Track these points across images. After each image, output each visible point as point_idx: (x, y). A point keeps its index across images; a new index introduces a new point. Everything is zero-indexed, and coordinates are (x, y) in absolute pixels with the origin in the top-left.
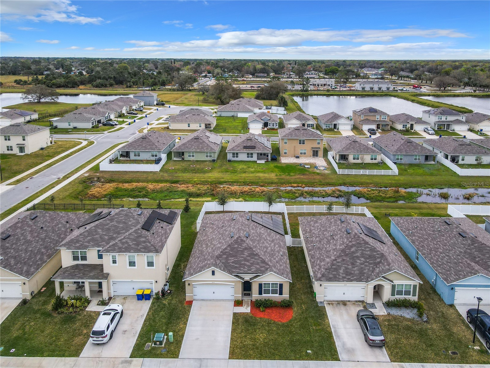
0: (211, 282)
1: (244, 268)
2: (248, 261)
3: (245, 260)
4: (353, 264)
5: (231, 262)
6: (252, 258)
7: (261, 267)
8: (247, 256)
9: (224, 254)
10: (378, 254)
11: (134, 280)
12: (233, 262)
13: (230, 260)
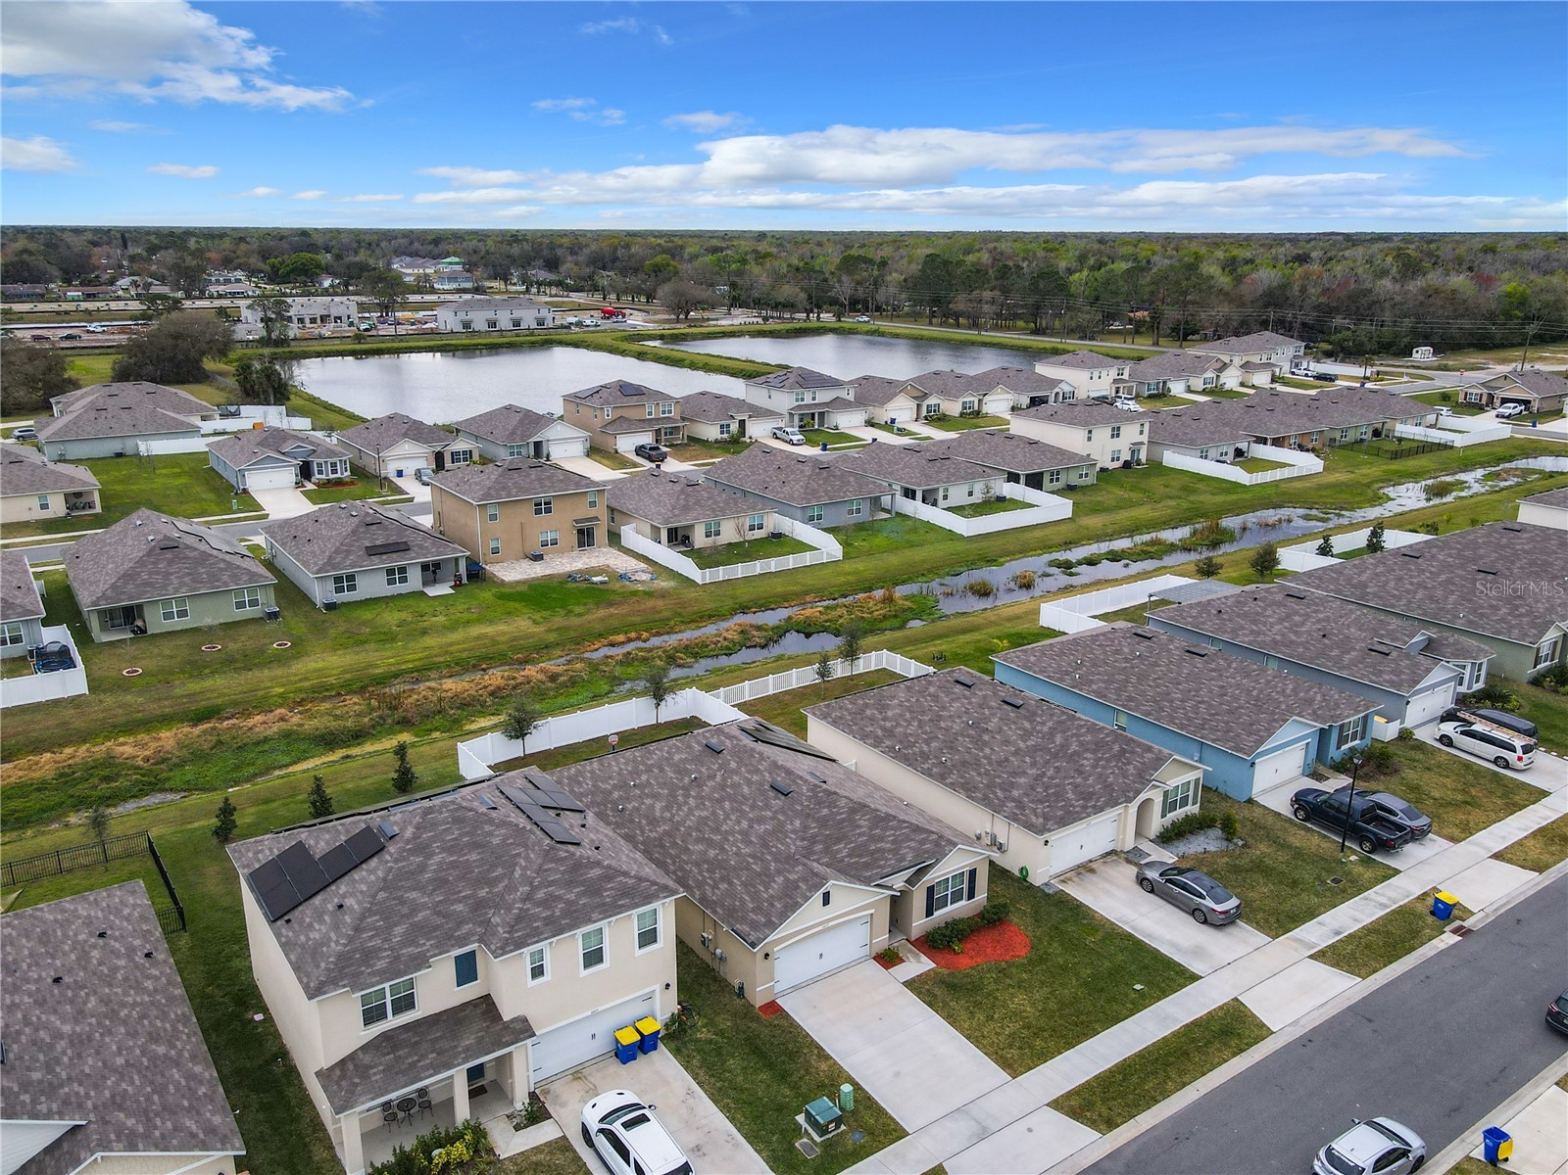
0: (821, 928)
1: (887, 859)
2: (881, 839)
3: (873, 839)
4: (1080, 773)
5: (846, 857)
6: (885, 829)
7: (922, 842)
8: (871, 829)
9: (815, 842)
10: (1107, 735)
11: (600, 1009)
12: (850, 855)
13: (839, 851)
